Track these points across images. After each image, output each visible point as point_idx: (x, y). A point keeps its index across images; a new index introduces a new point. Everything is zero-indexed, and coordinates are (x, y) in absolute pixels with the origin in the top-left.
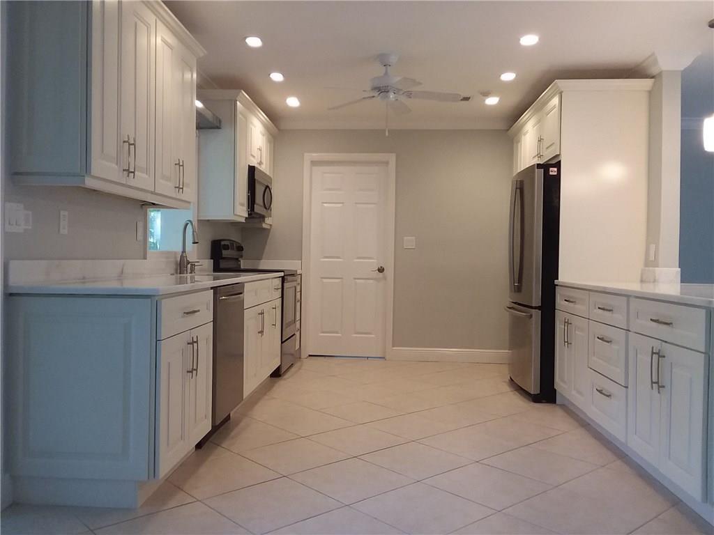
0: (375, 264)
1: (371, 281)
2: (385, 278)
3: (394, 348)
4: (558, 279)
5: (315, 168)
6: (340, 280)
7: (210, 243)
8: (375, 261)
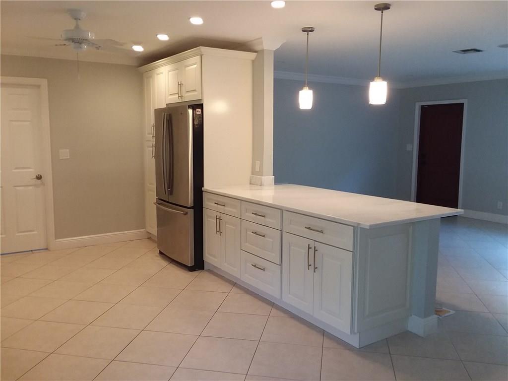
1: (30, 188)
2: (43, 184)
3: (57, 240)
4: (203, 187)
8: (32, 170)
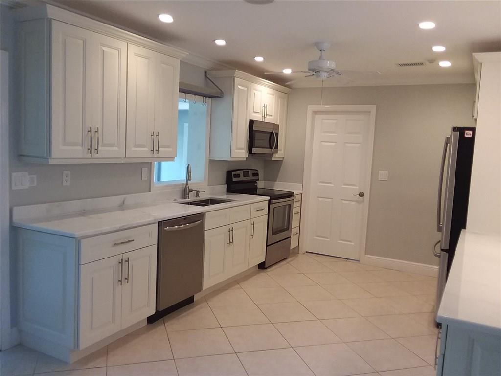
0: (357, 189)
1: (354, 203)
2: (363, 201)
3: (367, 256)
5: (317, 116)
6: (329, 200)
7: (226, 173)
8: (357, 187)
